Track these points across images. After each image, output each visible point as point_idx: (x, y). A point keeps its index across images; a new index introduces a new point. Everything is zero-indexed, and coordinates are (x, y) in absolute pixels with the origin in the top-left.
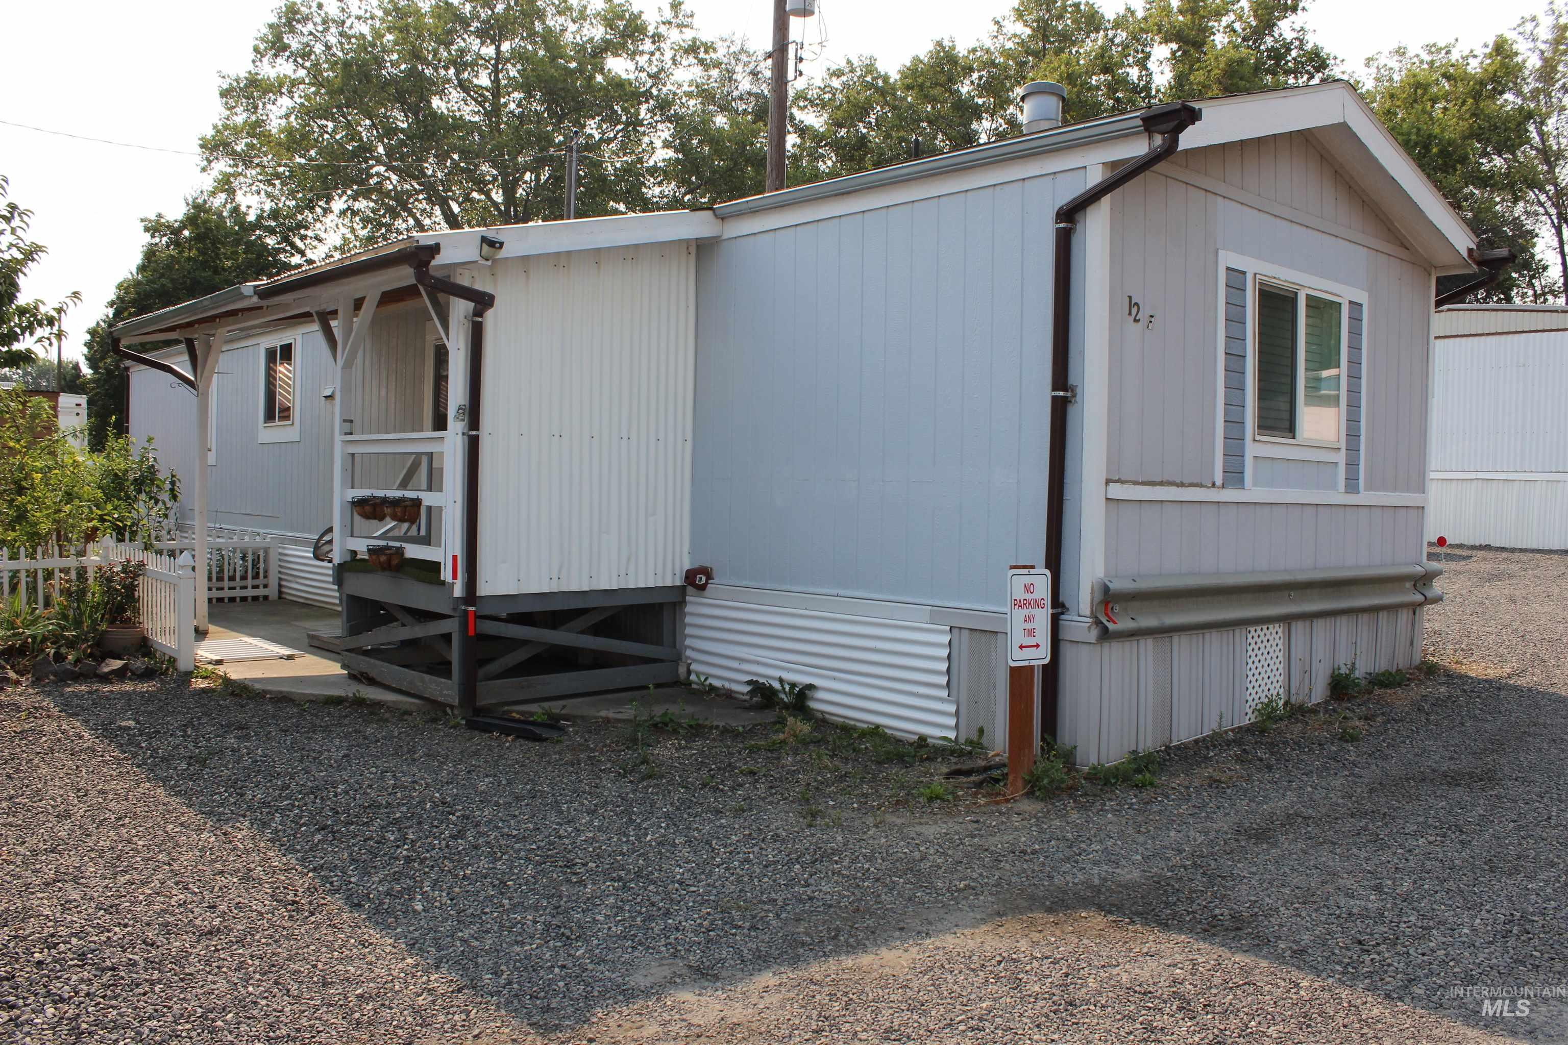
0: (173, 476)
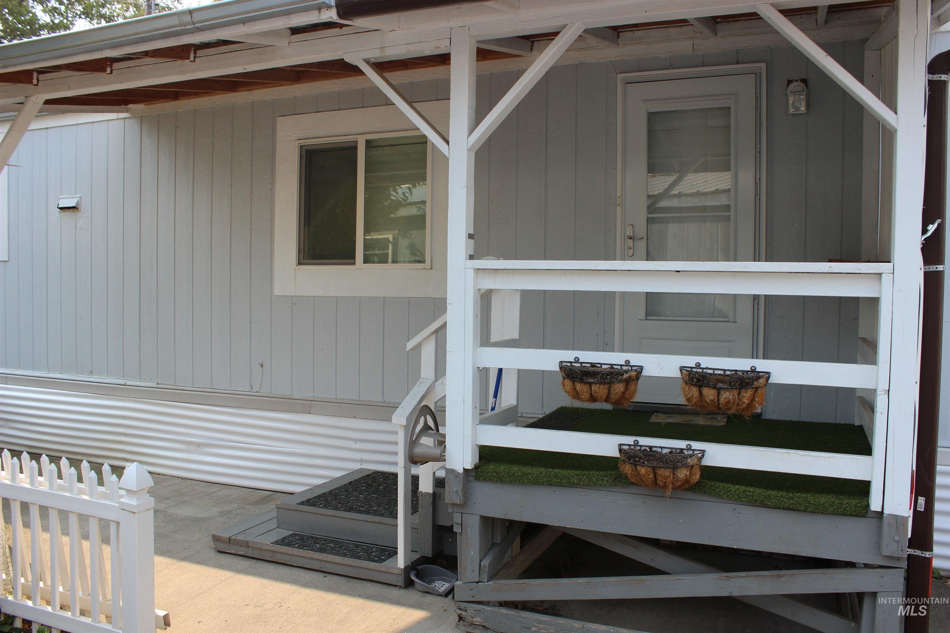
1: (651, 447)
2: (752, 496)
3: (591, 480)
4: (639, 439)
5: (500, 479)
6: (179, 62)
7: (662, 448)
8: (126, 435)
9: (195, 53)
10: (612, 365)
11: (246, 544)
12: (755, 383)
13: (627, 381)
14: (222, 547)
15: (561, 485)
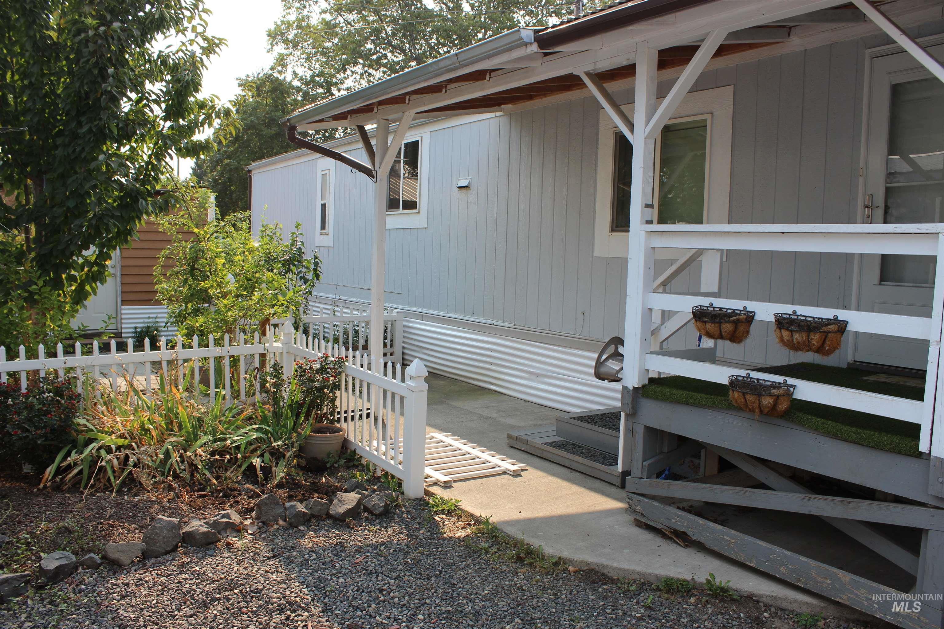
0: (316, 258)
1: (758, 380)
2: (828, 428)
3: (714, 403)
4: (750, 372)
5: (656, 397)
6: (480, 83)
7: (765, 381)
8: (491, 364)
9: (490, 75)
10: (734, 310)
11: (526, 443)
12: (824, 328)
13: (737, 323)
14: (514, 443)
15: (694, 405)
